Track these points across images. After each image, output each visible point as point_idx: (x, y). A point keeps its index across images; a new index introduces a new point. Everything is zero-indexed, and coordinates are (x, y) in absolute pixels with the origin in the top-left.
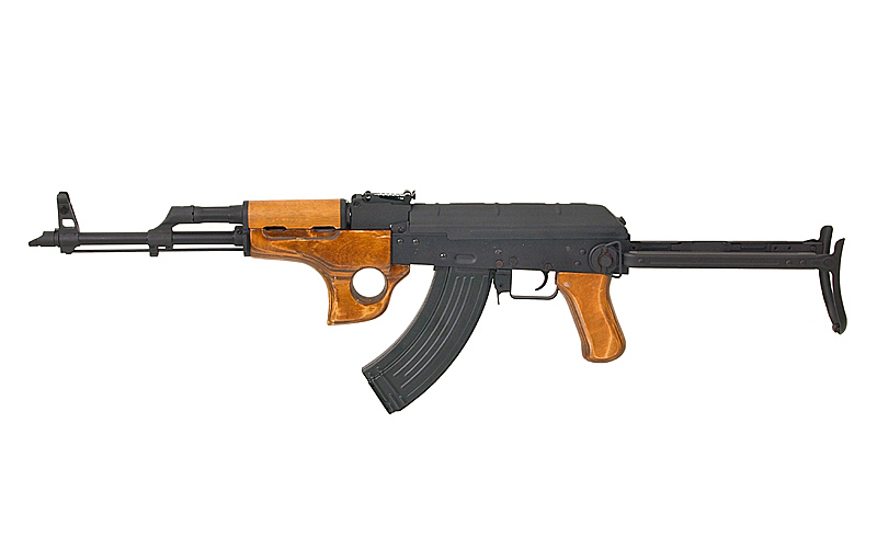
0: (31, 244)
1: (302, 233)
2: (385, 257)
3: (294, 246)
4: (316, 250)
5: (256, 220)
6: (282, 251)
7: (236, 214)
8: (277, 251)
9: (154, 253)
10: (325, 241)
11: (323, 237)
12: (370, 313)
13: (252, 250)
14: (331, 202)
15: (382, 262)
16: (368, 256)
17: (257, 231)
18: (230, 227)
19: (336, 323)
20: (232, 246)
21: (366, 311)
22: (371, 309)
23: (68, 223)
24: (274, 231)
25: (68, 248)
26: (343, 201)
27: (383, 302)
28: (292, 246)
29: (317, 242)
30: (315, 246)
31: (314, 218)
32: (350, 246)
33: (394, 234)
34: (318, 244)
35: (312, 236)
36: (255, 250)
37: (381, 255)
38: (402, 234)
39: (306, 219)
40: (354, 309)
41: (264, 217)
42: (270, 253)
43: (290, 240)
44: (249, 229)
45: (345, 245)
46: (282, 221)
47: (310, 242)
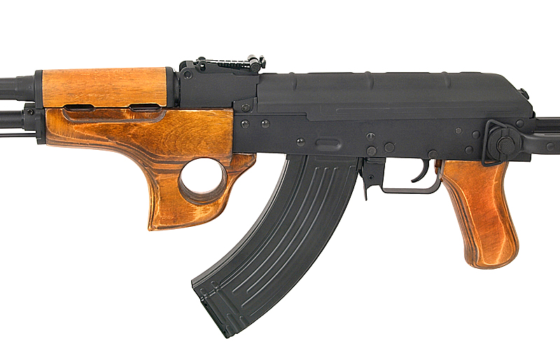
1: (114, 113)
2: (225, 144)
3: (104, 131)
4: (134, 136)
5: (53, 96)
6: (88, 138)
7: (27, 88)
8: (82, 137)
10: (146, 124)
11: (143, 118)
12: (204, 215)
13: (48, 137)
14: (153, 72)
15: (221, 151)
16: (203, 143)
17: (54, 110)
18: (17, 106)
19: (159, 228)
20: (21, 131)
21: (199, 213)
22: (205, 210)
24: (78, 111)
26: (169, 70)
27: (221, 201)
28: (101, 131)
29: (135, 125)
30: (132, 131)
31: (131, 92)
32: (180, 130)
33: (236, 114)
34: (136, 128)
35: (129, 117)
36: (51, 135)
37: (219, 143)
38: (248, 114)
39: (119, 94)
40: (183, 211)
41: (65, 91)
42: (73, 140)
43: (99, 124)
44: (44, 108)
45: (172, 129)
46: (88, 97)
47: (126, 126)
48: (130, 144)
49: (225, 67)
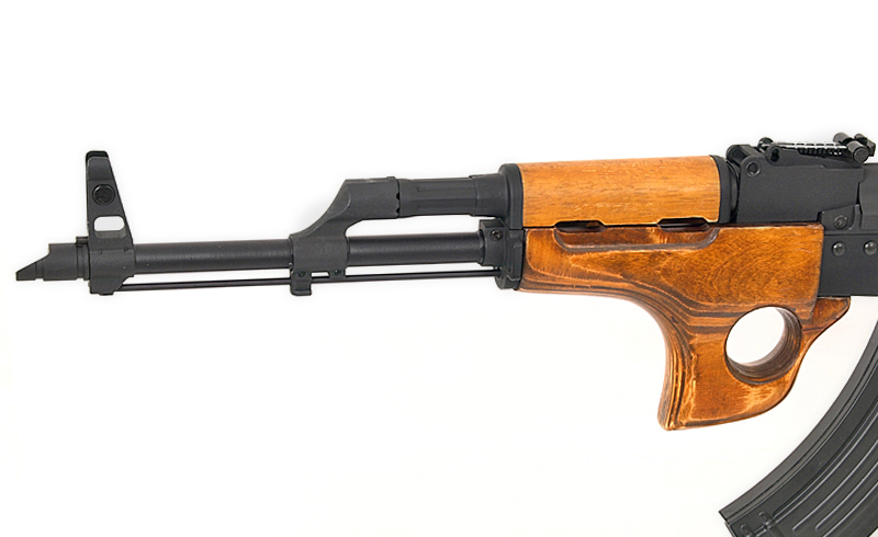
0: (25, 274)
1: (634, 233)
2: (808, 283)
3: (619, 265)
4: (666, 272)
5: (541, 207)
6: (592, 276)
8: (582, 275)
9: (301, 287)
10: (686, 251)
11: (680, 243)
12: (760, 401)
13: (527, 277)
15: (800, 295)
16: (774, 282)
17: (541, 232)
19: (690, 425)
20: (475, 266)
21: (753, 397)
22: (764, 394)
23: (107, 224)
24: (583, 230)
25: (106, 282)
27: (788, 377)
28: (614, 264)
29: (668, 254)
30: (663, 264)
31: (664, 200)
32: (739, 260)
33: (827, 233)
34: (669, 258)
35: (658, 240)
36: (533, 273)
37: (799, 280)
38: (845, 232)
39: (646, 202)
40: (728, 396)
41: (559, 199)
42: (566, 281)
43: (612, 252)
44: (523, 228)
45: (727, 259)
46: (596, 208)
47: (653, 256)
48: (658, 286)
49: (808, 154)
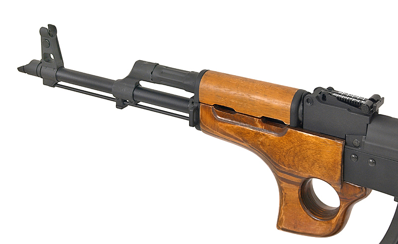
0: (22, 69)
1: (249, 119)
2: (334, 172)
3: (240, 133)
4: (262, 143)
5: (206, 95)
7: (189, 80)
9: (121, 105)
10: (272, 136)
11: (270, 130)
14: (284, 92)
15: (331, 176)
16: (317, 166)
17: (206, 106)
19: (283, 230)
25: (51, 82)
27: (334, 221)
28: (238, 132)
29: (264, 135)
30: (261, 139)
31: (262, 106)
32: (298, 149)
33: (346, 146)
34: (264, 137)
35: (260, 127)
36: (203, 126)
37: (329, 169)
38: (357, 149)
39: (254, 105)
40: (302, 220)
41: (215, 93)
42: (218, 134)
43: (239, 126)
44: (199, 103)
45: (292, 146)
46: (231, 102)
47: (256, 134)
48: (259, 149)
49: (342, 101)
